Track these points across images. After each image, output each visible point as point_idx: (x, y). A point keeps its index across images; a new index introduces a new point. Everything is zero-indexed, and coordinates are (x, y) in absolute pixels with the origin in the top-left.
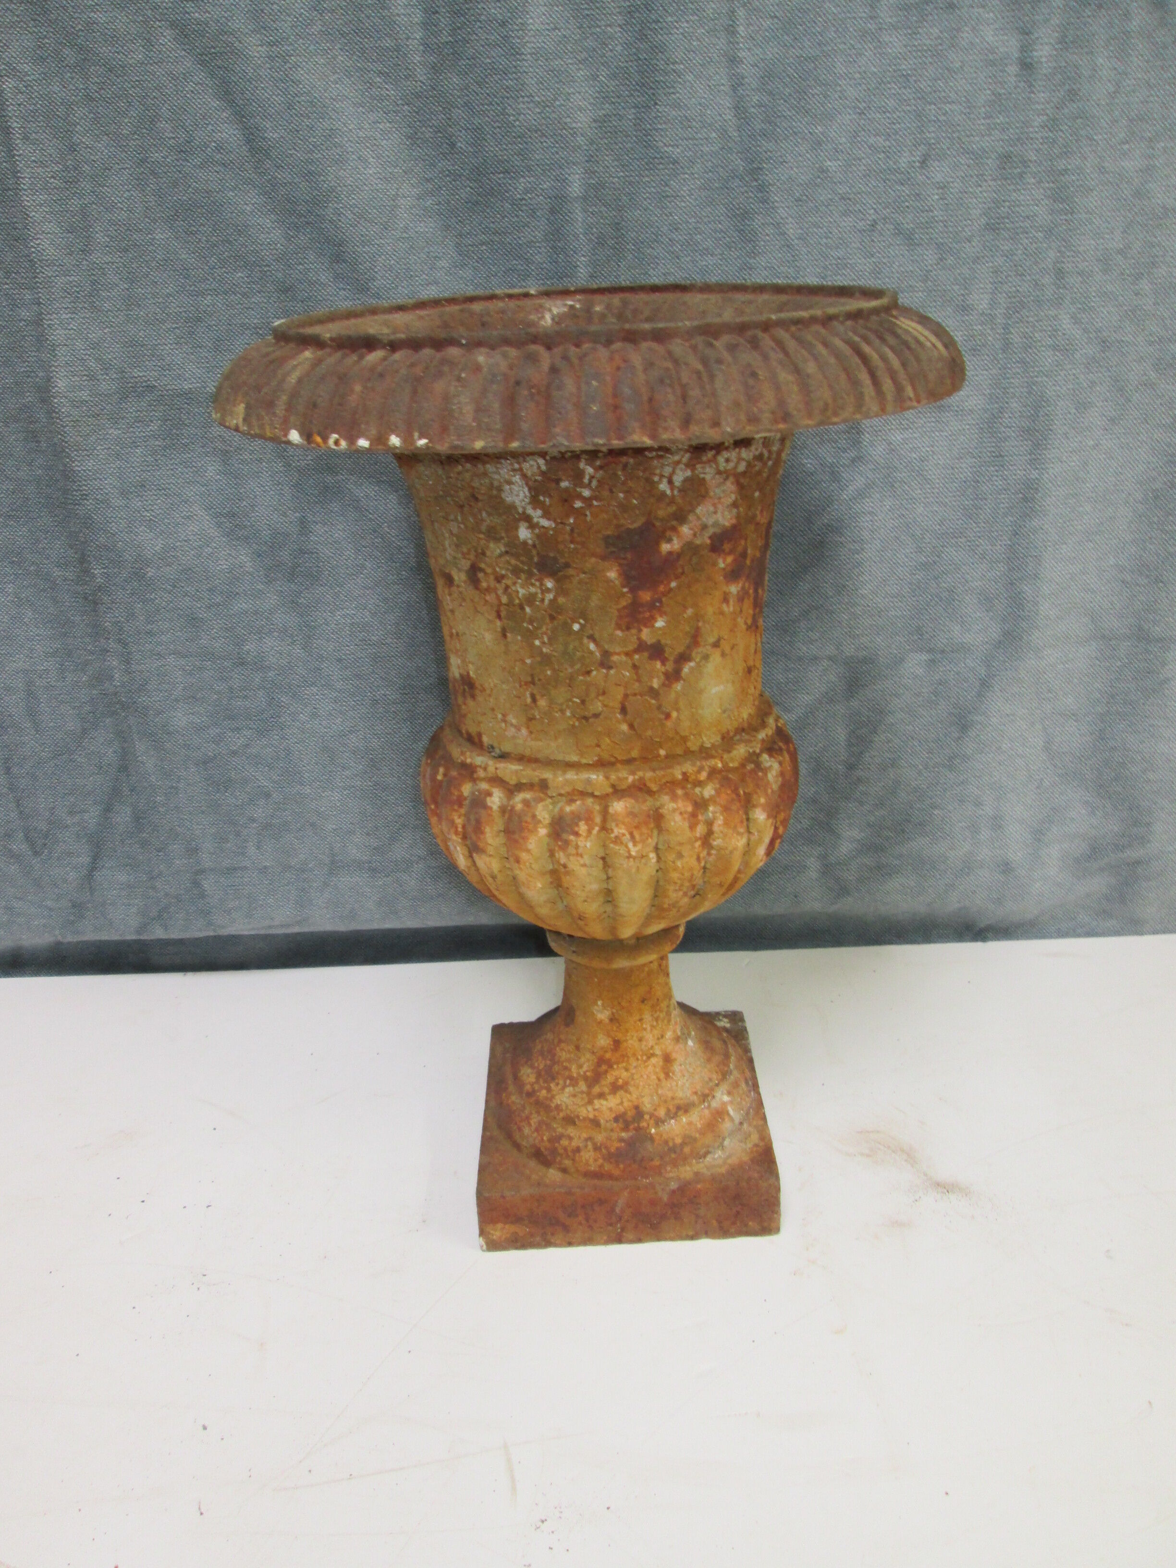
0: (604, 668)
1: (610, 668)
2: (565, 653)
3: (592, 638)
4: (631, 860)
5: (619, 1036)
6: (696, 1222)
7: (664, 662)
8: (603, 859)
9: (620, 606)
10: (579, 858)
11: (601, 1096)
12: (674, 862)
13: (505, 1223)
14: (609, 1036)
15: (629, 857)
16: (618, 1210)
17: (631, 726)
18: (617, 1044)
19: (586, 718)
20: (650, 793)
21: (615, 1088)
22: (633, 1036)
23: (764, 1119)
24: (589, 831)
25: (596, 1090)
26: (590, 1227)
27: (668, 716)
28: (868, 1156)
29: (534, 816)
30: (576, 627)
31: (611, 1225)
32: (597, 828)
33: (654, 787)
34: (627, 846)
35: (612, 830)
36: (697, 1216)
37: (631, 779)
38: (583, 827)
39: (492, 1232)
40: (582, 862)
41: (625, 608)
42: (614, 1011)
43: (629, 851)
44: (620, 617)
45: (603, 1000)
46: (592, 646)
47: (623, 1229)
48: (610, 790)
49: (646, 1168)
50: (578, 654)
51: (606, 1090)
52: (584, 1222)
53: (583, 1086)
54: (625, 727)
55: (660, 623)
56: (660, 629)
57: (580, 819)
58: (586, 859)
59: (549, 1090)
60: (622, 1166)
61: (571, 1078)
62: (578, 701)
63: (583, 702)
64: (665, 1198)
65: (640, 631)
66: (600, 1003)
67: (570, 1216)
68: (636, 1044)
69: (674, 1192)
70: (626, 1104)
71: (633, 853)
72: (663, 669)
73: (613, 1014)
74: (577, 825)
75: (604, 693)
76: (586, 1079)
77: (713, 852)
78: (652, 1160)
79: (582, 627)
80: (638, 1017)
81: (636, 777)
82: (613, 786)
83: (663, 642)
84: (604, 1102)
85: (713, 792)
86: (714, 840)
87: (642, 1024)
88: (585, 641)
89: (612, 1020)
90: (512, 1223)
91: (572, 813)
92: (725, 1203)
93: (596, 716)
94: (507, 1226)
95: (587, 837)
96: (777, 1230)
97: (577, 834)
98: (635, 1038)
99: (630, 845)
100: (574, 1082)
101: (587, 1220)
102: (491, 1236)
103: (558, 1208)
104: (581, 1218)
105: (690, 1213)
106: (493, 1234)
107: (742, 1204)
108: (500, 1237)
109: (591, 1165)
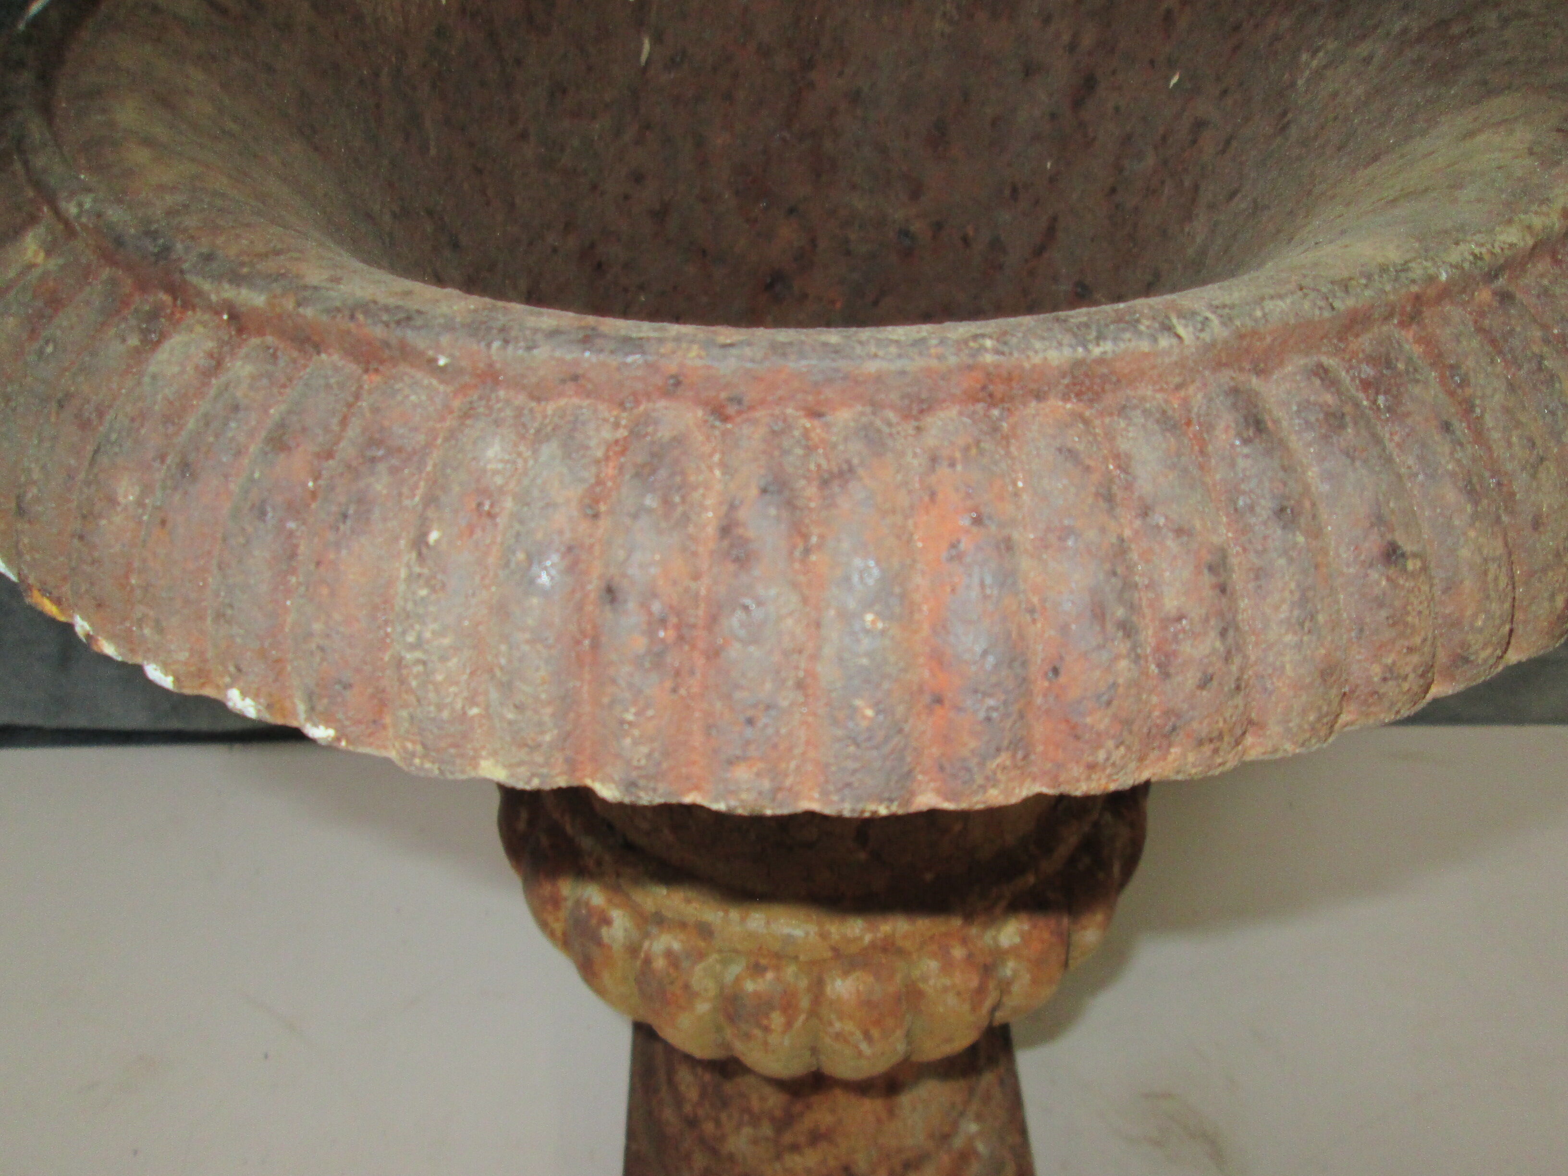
8: (812, 1048)
10: (769, 1055)
11: (795, 1148)
20: (901, 952)
21: (816, 1137)
24: (789, 1025)
25: (787, 1138)
32: (802, 1017)
33: (909, 946)
35: (830, 1024)
37: (868, 938)
38: (777, 1019)
40: (773, 1058)
48: (830, 954)
51: (802, 1139)
53: (767, 1130)
57: (772, 1008)
58: (782, 1056)
59: (718, 1123)
70: (832, 1163)
74: (767, 1016)
76: (773, 1119)
81: (880, 935)
82: (835, 949)
84: (797, 1158)
85: (1017, 940)
86: (1010, 1000)
91: (756, 994)
95: (784, 1032)
97: (767, 1029)
100: (755, 1120)
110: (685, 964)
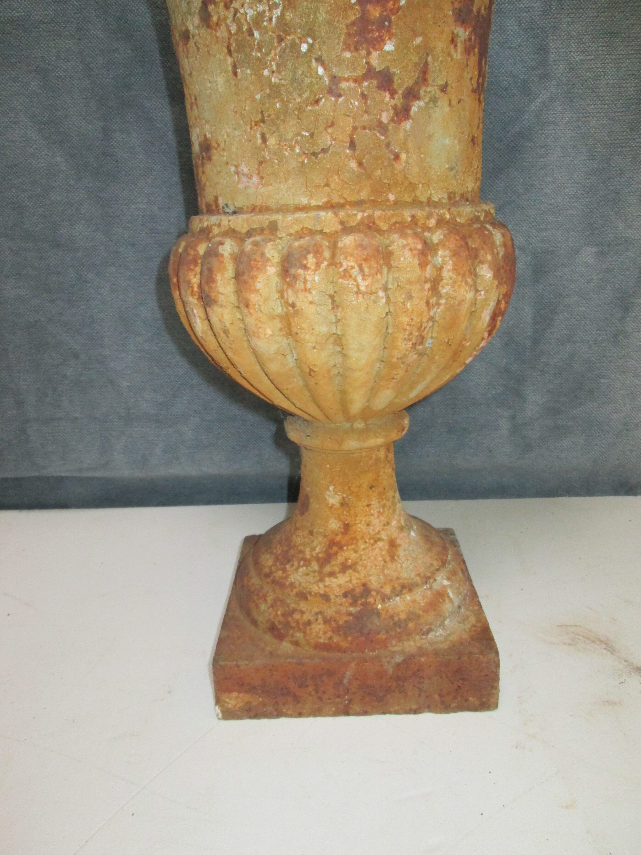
0: (333, 96)
1: (340, 96)
2: (294, 80)
3: (320, 60)
4: (360, 296)
5: (349, 520)
6: (419, 696)
7: (393, 93)
8: (332, 297)
9: (348, 22)
10: (308, 295)
11: (332, 574)
12: (403, 303)
13: (240, 692)
14: (340, 520)
15: (358, 292)
16: (345, 681)
17: (360, 164)
18: (347, 527)
19: (314, 154)
20: (379, 231)
21: (345, 568)
22: (361, 521)
23: (480, 605)
24: (318, 265)
25: (327, 569)
26: (320, 699)
27: (397, 157)
28: (570, 645)
29: (263, 254)
30: (304, 48)
31: (339, 696)
32: (326, 263)
33: (384, 226)
34: (355, 280)
35: (341, 264)
36: (420, 690)
37: (360, 216)
38: (311, 260)
39: (227, 700)
40: (310, 298)
41: (353, 23)
42: (345, 496)
43: (358, 286)
44: (349, 35)
45: (334, 485)
46: (321, 71)
47: (350, 701)
48: (339, 227)
49: (372, 641)
50: (307, 80)
51: (336, 569)
52: (313, 693)
53: (315, 566)
54: (353, 165)
55: (389, 47)
56: (388, 52)
57: (308, 252)
58: (315, 296)
59: (284, 570)
60: (350, 638)
61: (305, 560)
62: (307, 134)
63: (312, 135)
64: (390, 671)
65: (369, 53)
66: (331, 488)
67: (300, 686)
68: (364, 528)
69: (398, 665)
70: (355, 581)
71: (363, 289)
72: (393, 102)
73: (343, 498)
74: (306, 258)
75: (332, 124)
76: (318, 559)
77: (443, 301)
78: (379, 633)
79: (311, 47)
80: (366, 503)
81: (366, 214)
82: (342, 223)
83: (392, 70)
84: (334, 580)
85: (442, 237)
86: (443, 287)
87: (370, 510)
88: (314, 63)
89: (343, 504)
90: (246, 692)
91: (300, 247)
92: (447, 677)
93: (324, 151)
94: (241, 695)
95: (315, 270)
96: (496, 706)
97: (305, 267)
98: (363, 522)
99: (359, 279)
100: (307, 563)
101: (317, 691)
102: (226, 705)
103: (289, 678)
104: (311, 689)
105: (414, 686)
106: (228, 703)
107: (463, 679)
108: (235, 706)
109: (321, 638)
110: (262, 243)
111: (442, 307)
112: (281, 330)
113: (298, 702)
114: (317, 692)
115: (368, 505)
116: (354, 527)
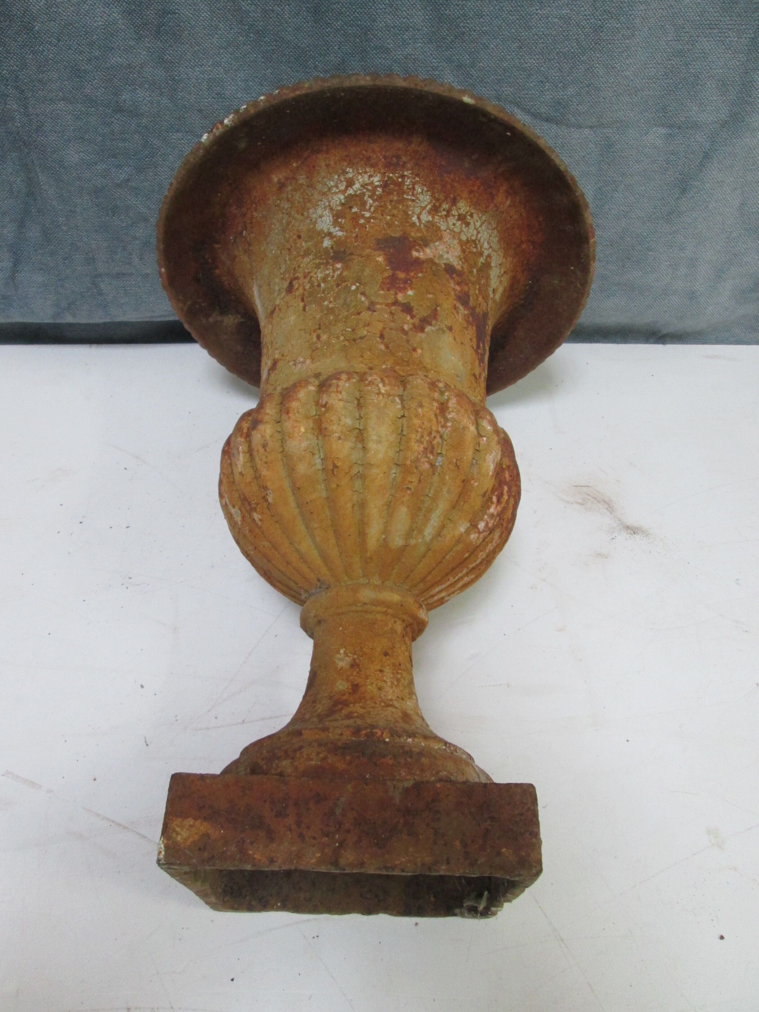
0: (370, 311)
1: (374, 311)
2: (345, 303)
3: (363, 294)
4: (381, 396)
5: (358, 680)
6: (435, 841)
7: (412, 317)
8: (358, 400)
9: (384, 276)
10: (339, 394)
11: (334, 720)
12: (416, 409)
13: (196, 819)
14: (348, 680)
15: (379, 393)
16: (338, 811)
17: (387, 347)
18: (355, 687)
19: (354, 340)
21: (349, 717)
22: (372, 683)
25: (329, 719)
26: (302, 836)
27: (414, 350)
30: (354, 288)
31: (327, 835)
34: (377, 386)
36: (436, 832)
39: (178, 829)
41: (387, 278)
42: (356, 657)
43: (379, 389)
44: (383, 283)
45: (345, 647)
46: (363, 299)
47: (342, 843)
50: (353, 304)
52: (294, 827)
54: (382, 347)
55: (410, 293)
56: (410, 295)
62: (350, 329)
63: (353, 330)
64: (397, 800)
65: (396, 294)
66: (342, 651)
67: (278, 815)
68: (375, 690)
69: (407, 791)
70: (359, 723)
71: (383, 391)
72: (412, 321)
73: (354, 659)
75: (369, 325)
76: (318, 716)
77: (449, 424)
79: (358, 288)
80: (378, 667)
83: (412, 304)
84: (336, 723)
86: (449, 413)
87: (383, 676)
88: (359, 296)
89: (354, 665)
90: (205, 819)
93: (361, 338)
94: (198, 823)
98: (374, 685)
99: (381, 385)
101: (299, 823)
102: (174, 835)
103: (265, 801)
104: (291, 821)
105: (428, 825)
106: (177, 833)
107: (492, 818)
108: (185, 840)
109: (312, 760)
111: (449, 429)
112: (313, 429)
113: (272, 840)
114: (299, 827)
115: (381, 671)
116: (363, 688)
